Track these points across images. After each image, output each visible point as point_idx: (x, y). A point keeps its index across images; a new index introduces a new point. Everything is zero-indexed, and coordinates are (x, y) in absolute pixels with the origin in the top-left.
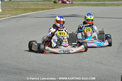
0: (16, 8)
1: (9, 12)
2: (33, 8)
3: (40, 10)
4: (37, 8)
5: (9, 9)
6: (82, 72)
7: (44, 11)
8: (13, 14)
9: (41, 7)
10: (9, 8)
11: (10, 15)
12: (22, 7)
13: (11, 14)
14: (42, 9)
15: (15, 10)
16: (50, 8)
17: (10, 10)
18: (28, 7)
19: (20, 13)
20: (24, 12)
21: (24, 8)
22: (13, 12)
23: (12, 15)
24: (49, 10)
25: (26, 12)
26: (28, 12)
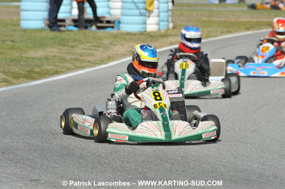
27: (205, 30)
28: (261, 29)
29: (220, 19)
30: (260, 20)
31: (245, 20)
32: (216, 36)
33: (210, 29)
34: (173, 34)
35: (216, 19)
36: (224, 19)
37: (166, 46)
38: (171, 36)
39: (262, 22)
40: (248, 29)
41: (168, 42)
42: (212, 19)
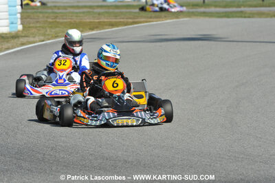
0: (53, 22)
1: (39, 30)
2: (91, 22)
3: (106, 25)
5: (38, 25)
8: (48, 35)
9: (106, 20)
10: (37, 22)
11: (42, 38)
12: (65, 20)
13: (44, 35)
15: (51, 27)
17: (39, 27)
18: (78, 21)
21: (71, 23)
22: (48, 30)
23: (47, 37)
24: (126, 25)
27: (53, 30)
28: (103, 29)
30: (101, 20)
31: (88, 20)
33: (57, 29)
34: (23, 35)
35: (61, 21)
36: (69, 20)
37: (18, 47)
38: (22, 37)
39: (104, 22)
40: (92, 29)
41: (19, 43)
42: (58, 20)
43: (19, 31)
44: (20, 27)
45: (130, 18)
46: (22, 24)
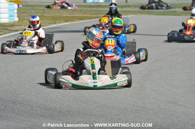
0: (41, 16)
2: (66, 16)
3: (77, 19)
4: (72, 17)
6: (146, 117)
7: (83, 21)
9: (77, 15)
14: (81, 19)
16: (92, 17)
18: (58, 15)
19: (46, 23)
20: (52, 22)
21: (53, 17)
24: (90, 19)
25: (55, 23)
26: (59, 23)
28: (74, 21)
29: (50, 15)
31: (65, 15)
32: (46, 26)
34: (18, 24)
35: (47, 15)
36: (53, 15)
38: (17, 25)
40: (66, 21)
41: (15, 29)
42: (44, 15)
43: (16, 22)
44: (17, 19)
45: (95, 14)
46: (18, 16)
